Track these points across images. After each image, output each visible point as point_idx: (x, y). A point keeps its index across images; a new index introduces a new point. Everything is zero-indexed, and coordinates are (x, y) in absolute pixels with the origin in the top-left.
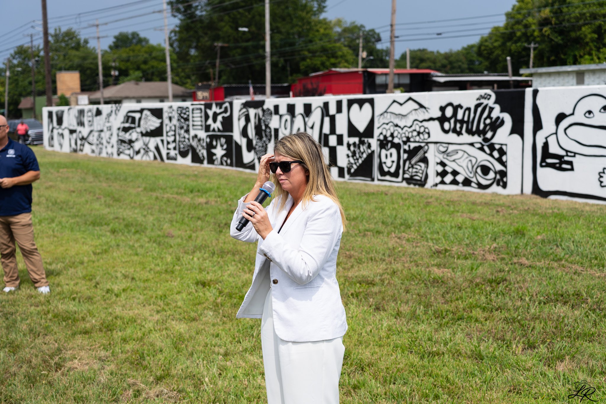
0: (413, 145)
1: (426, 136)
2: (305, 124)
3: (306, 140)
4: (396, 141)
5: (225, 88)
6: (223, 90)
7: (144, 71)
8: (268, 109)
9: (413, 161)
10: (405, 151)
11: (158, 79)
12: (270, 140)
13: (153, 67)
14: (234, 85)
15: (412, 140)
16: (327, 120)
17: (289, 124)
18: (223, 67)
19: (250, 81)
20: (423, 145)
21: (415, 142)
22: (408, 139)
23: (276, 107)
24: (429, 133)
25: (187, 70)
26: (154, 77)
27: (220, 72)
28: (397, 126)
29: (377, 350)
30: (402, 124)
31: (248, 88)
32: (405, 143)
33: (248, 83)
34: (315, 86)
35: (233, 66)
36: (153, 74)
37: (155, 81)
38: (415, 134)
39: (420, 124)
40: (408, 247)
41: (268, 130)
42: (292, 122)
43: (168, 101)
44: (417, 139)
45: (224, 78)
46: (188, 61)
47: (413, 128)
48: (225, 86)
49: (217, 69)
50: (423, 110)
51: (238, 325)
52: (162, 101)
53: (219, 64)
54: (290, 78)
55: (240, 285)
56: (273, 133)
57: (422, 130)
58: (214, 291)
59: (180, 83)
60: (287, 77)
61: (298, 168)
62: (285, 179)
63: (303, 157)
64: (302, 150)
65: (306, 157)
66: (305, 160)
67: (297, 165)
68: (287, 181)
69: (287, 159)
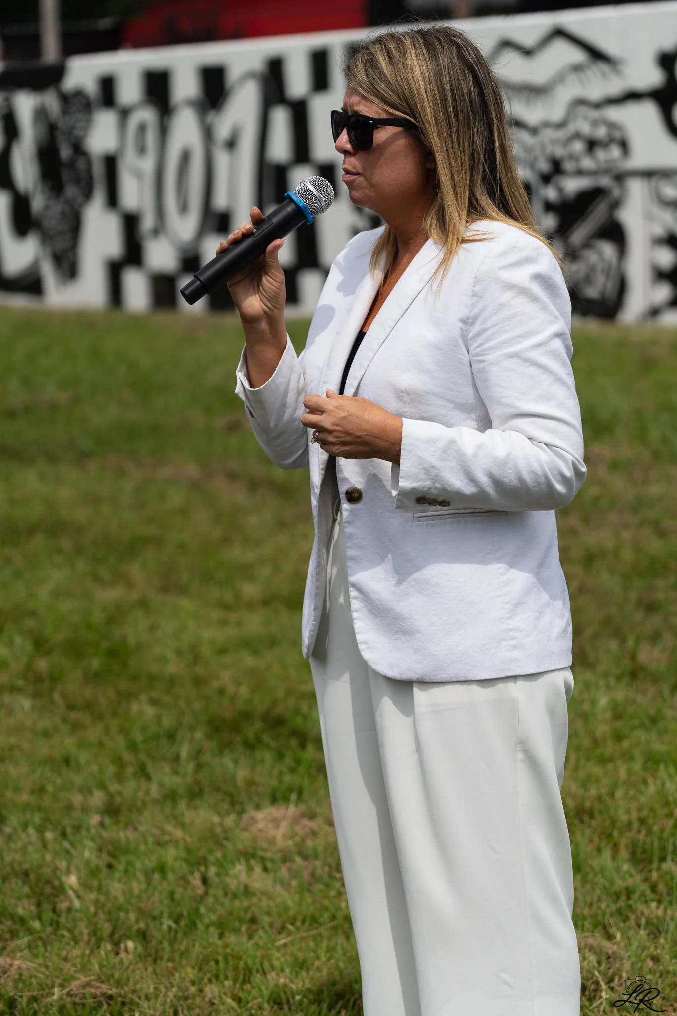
0: (572, 185)
1: (616, 152)
2: (208, 134)
8: (79, 94)
9: (577, 237)
10: (549, 207)
12: (88, 194)
15: (568, 166)
16: (280, 118)
17: (151, 138)
20: (604, 181)
21: (580, 173)
22: (556, 168)
23: (108, 85)
24: (624, 145)
28: (516, 123)
30: (532, 116)
32: (546, 178)
38: (578, 146)
39: (594, 114)
41: (81, 164)
42: (164, 131)
44: (587, 163)
47: (570, 129)
50: (603, 66)
56: (98, 170)
57: (601, 132)
61: (402, 142)
62: (353, 170)
63: (417, 108)
64: (420, 87)
65: (428, 110)
66: (424, 119)
67: (398, 132)
68: (360, 179)
69: (371, 110)
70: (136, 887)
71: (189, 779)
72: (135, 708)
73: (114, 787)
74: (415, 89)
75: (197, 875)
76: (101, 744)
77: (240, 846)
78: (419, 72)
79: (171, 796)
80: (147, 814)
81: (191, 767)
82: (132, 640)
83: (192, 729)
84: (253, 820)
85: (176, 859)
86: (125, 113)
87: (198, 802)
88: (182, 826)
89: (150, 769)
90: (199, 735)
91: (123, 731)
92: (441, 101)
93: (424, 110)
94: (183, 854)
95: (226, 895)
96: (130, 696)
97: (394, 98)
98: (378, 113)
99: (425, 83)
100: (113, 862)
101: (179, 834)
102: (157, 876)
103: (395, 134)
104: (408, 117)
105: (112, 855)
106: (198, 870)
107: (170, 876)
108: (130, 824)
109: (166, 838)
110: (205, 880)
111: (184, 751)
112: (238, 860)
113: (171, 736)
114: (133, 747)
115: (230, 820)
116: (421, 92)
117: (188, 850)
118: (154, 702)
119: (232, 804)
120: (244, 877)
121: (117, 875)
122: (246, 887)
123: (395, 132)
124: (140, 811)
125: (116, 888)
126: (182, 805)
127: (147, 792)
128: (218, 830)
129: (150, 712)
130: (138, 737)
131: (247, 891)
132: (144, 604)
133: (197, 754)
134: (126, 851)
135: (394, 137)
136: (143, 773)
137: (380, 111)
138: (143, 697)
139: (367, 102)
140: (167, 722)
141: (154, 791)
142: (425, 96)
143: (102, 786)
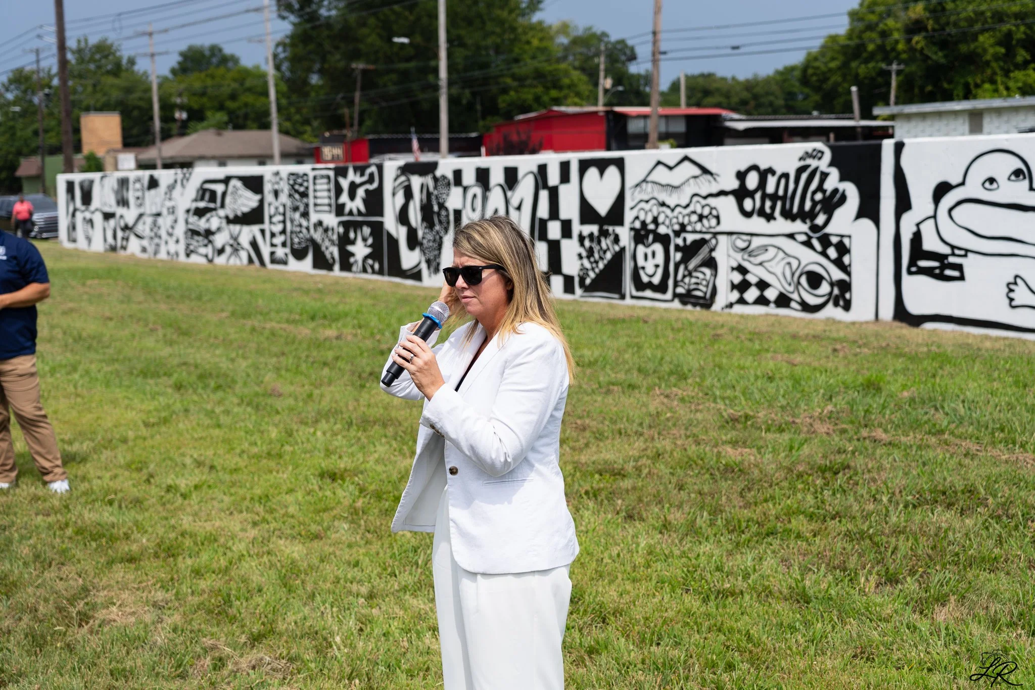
0: (690, 238)
1: (713, 222)
2: (507, 202)
3: (507, 230)
4: (662, 230)
5: (370, 140)
6: (367, 144)
7: (231, 113)
8: (444, 177)
9: (692, 265)
10: (678, 248)
11: (255, 125)
12: (446, 230)
13: (246, 105)
14: (385, 136)
15: (689, 228)
16: (544, 195)
17: (479, 201)
18: (366, 106)
19: (413, 129)
20: (707, 237)
21: (694, 232)
22: (683, 228)
24: (718, 218)
25: (305, 111)
26: (249, 123)
27: (362, 114)
28: (663, 204)
29: (629, 586)
30: (671, 201)
31: (410, 141)
32: (677, 234)
33: (410, 133)
34: (524, 137)
35: (384, 104)
36: (246, 117)
37: (251, 128)
38: (694, 218)
39: (704, 202)
40: (682, 411)
41: (443, 213)
42: (485, 199)
43: (273, 163)
44: (698, 227)
45: (368, 123)
46: (306, 95)
47: (691, 208)
48: (371, 137)
49: (357, 109)
50: (709, 177)
51: (391, 546)
52: (262, 163)
53: (360, 101)
54: (481, 123)
55: (395, 477)
56: (452, 218)
57: (706, 211)
58: (351, 488)
59: (293, 132)
60: (476, 121)
61: (495, 278)
62: (471, 295)
63: (502, 258)
65: (508, 259)
67: (492, 273)
68: (474, 300)
69: (475, 262)
78: (498, 240)
80: (387, 600)
86: (465, 189)
88: (405, 608)
94: (401, 625)
97: (488, 255)
100: (363, 627)
101: (401, 613)
103: (490, 273)
104: (499, 264)
105: (364, 623)
106: (407, 635)
135: (490, 275)
137: (481, 262)
139: (473, 259)
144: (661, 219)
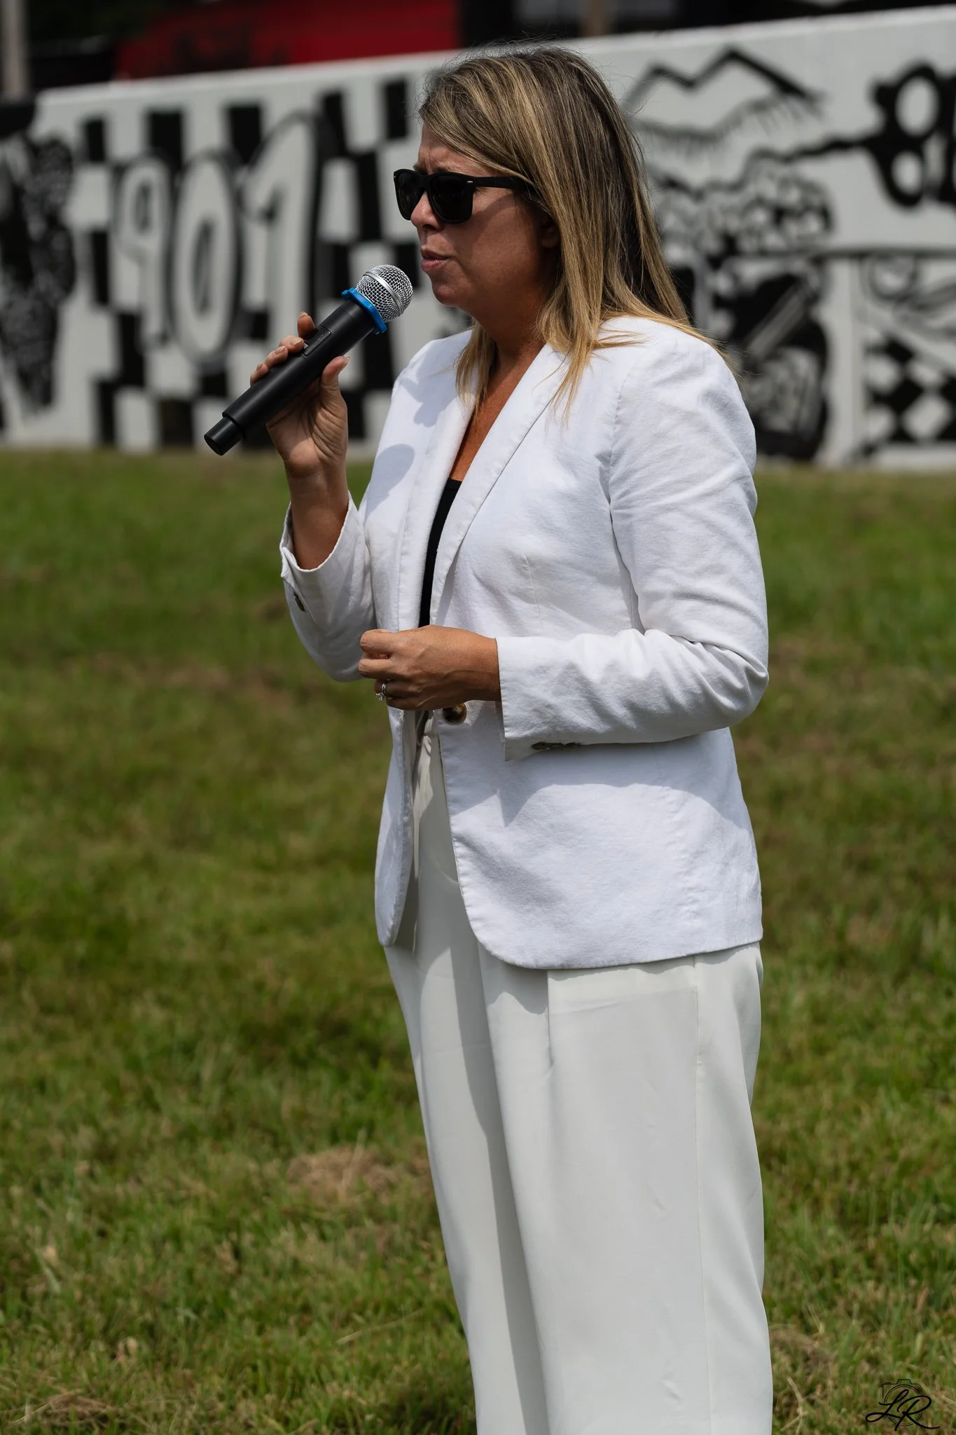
0: (753, 271)
1: (813, 225)
2: (237, 201)
4: (676, 254)
8: (56, 142)
9: (761, 342)
10: (719, 302)
12: (69, 284)
15: (747, 244)
16: (340, 176)
17: (157, 205)
20: (798, 266)
21: (763, 253)
22: (730, 248)
23: (95, 130)
24: (826, 215)
28: (672, 184)
30: (696, 171)
32: (715, 262)
38: (761, 217)
39: (783, 171)
41: (58, 243)
42: (174, 196)
44: (773, 240)
47: (751, 190)
50: (795, 104)
56: (82, 252)
57: (793, 197)
61: (510, 211)
62: (441, 253)
63: (533, 162)
64: (535, 131)
65: (548, 165)
66: (543, 177)
67: (505, 197)
68: (452, 264)
69: (465, 165)
70: (140, 1263)
71: (214, 1111)
72: (137, 1010)
73: (107, 1123)
74: (528, 135)
75: (226, 1245)
76: (89, 1062)
77: (286, 1205)
78: (532, 112)
79: (188, 1135)
80: (154, 1159)
81: (217, 1094)
82: (132, 915)
83: (218, 1039)
84: (305, 1168)
85: (196, 1223)
86: (118, 171)
87: (227, 1143)
88: (205, 1176)
89: (159, 1096)
90: (228, 1048)
91: (122, 1043)
92: (564, 151)
93: (542, 163)
94: (206, 1216)
95: (266, 1273)
96: (129, 993)
97: (499, 149)
98: (475, 170)
99: (540, 126)
100: (108, 1228)
101: (200, 1187)
102: (169, 1247)
103: (499, 200)
104: (519, 175)
105: (106, 1218)
106: (228, 1238)
107: (188, 1247)
108: (132, 1175)
109: (183, 1193)
110: (237, 1253)
111: (207, 1071)
112: (285, 1224)
113: (188, 1050)
114: (134, 1065)
115: (272, 1168)
116: (537, 138)
117: (214, 1211)
118: (164, 1002)
119: (276, 1145)
120: (292, 1248)
121: (113, 1246)
122: (296, 1262)
123: (500, 196)
124: (145, 1155)
125: (112, 1264)
126: (205, 1147)
127: (155, 1129)
128: (256, 1182)
129: (158, 1016)
130: (142, 1051)
131: (297, 1268)
132: (149, 863)
133: (225, 1075)
134: (126, 1213)
135: (499, 204)
136: (149, 1102)
137: (479, 167)
138: (149, 995)
139: (460, 155)
140: (183, 1030)
141: (165, 1127)
142: (542, 143)
143: (92, 1121)
144: (670, 222)
